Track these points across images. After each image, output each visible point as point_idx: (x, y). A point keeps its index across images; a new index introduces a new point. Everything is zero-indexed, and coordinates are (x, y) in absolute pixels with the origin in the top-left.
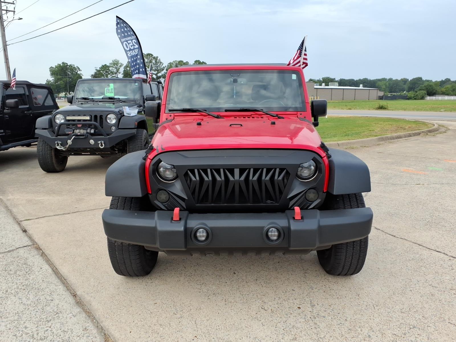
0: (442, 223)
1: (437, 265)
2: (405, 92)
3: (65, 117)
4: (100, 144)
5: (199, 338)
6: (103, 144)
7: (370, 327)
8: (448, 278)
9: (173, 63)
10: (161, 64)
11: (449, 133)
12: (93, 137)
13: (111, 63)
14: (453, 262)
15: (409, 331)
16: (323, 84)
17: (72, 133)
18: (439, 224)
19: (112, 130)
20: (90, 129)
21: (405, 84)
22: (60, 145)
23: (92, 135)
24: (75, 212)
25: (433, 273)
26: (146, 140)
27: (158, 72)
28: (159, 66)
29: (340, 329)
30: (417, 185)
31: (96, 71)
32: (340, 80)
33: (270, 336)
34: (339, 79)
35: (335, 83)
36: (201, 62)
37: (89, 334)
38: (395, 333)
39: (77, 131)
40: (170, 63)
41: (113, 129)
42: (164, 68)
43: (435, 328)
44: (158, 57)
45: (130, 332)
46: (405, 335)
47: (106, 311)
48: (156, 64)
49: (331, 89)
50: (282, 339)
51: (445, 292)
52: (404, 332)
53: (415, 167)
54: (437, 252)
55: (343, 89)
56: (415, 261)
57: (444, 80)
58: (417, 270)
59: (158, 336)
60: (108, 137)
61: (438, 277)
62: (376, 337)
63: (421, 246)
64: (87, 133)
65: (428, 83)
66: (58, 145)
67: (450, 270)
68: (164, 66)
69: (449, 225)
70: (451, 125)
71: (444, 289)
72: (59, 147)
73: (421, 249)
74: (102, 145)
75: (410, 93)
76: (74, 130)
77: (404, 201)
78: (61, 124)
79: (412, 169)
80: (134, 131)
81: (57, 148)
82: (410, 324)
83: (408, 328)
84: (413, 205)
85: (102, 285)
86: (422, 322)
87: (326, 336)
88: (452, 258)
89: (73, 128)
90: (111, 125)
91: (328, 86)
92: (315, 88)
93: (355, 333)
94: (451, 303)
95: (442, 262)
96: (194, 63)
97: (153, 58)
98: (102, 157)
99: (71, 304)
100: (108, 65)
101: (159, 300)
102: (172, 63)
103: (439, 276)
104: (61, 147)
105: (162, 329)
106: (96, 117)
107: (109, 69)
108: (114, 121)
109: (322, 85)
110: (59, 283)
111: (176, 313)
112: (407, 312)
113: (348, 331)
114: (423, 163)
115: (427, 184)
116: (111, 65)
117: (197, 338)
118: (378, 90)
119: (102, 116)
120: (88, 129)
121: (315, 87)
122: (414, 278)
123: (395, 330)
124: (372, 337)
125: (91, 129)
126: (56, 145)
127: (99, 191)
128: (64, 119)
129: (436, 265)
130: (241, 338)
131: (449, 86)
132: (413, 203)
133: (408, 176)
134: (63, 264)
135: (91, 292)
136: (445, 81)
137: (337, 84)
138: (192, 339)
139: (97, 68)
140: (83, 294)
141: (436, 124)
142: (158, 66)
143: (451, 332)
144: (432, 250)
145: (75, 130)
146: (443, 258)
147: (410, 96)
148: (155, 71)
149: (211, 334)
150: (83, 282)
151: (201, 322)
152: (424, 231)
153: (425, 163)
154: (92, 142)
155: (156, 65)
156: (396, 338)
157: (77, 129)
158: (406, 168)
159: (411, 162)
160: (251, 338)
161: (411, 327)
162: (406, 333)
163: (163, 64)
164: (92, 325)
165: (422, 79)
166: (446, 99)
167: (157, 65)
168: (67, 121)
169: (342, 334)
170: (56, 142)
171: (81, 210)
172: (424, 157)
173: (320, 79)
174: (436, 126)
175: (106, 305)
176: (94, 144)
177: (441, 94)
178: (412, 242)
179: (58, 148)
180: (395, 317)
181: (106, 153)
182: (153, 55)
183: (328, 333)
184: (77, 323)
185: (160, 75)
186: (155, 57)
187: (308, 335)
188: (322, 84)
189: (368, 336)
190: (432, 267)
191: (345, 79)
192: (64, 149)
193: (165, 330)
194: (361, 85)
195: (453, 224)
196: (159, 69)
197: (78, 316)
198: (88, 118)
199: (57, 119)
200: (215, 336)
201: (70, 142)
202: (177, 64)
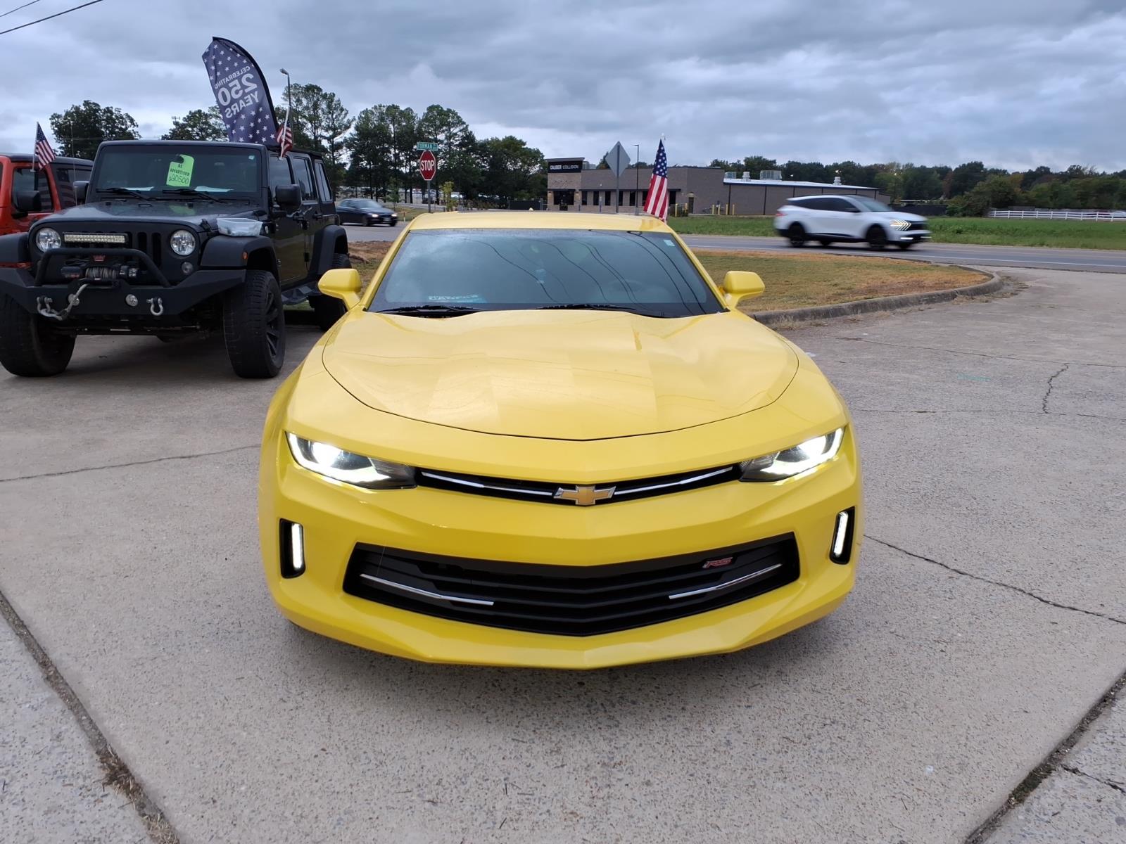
0: (953, 498)
1: (919, 589)
2: (942, 198)
3: (62, 237)
4: (152, 306)
5: (331, 753)
6: (161, 306)
7: (734, 724)
8: (936, 618)
9: (374, 111)
10: (344, 113)
11: (1024, 295)
12: (133, 289)
13: (213, 108)
14: (958, 582)
15: (820, 731)
16: (746, 174)
17: (80, 278)
18: (948, 500)
19: (185, 272)
20: (126, 267)
21: (942, 178)
22: (48, 306)
23: (131, 281)
24: (76, 471)
25: (904, 607)
26: (272, 299)
27: (334, 133)
28: (336, 117)
29: (665, 728)
30: (919, 414)
31: (174, 127)
32: (787, 164)
33: (501, 745)
34: (786, 162)
35: (775, 172)
36: (445, 109)
37: (66, 749)
38: (788, 735)
39: (93, 273)
40: (366, 112)
41: (186, 269)
42: (350, 122)
43: (880, 723)
44: (334, 94)
45: (167, 742)
46: (810, 739)
47: (115, 696)
48: (330, 113)
49: (764, 188)
50: (527, 751)
51: (922, 648)
52: (807, 733)
53: (925, 373)
54: (926, 561)
55: (794, 187)
56: (872, 580)
57: (1034, 170)
58: (872, 600)
59: (234, 750)
60: (174, 287)
61: (914, 616)
62: (742, 745)
63: (894, 547)
64: (119, 277)
65: (997, 177)
66: (43, 307)
67: (946, 600)
68: (351, 118)
69: (968, 503)
70: (1033, 278)
71: (920, 642)
72: (46, 311)
73: (892, 554)
74: (157, 309)
75: (953, 200)
76: (85, 270)
77: (881, 448)
78: (51, 254)
79: (917, 377)
80: (241, 274)
81: (43, 316)
82: (827, 716)
83: (821, 724)
84: (899, 458)
85: (117, 639)
86: (855, 710)
87: (628, 744)
88: (955, 575)
89: (84, 265)
90: (182, 258)
91: (758, 178)
92: (725, 184)
93: (697, 737)
94: (930, 671)
95: (931, 583)
96: (426, 112)
97: (322, 96)
98: (161, 338)
99: (31, 682)
100: (207, 112)
101: (251, 670)
102: (372, 111)
103: (916, 614)
104: (51, 313)
105: (245, 734)
106: (142, 237)
107: (207, 123)
108: (189, 250)
109: (743, 176)
110: (9, 634)
111: (285, 698)
112: (825, 690)
113: (682, 732)
114: (947, 364)
115: (943, 412)
116: (214, 113)
117: (325, 752)
118: (878, 192)
119: (159, 234)
120: (122, 267)
121: (726, 180)
122: (859, 617)
123: (790, 728)
124: (734, 743)
125: (131, 267)
126: (39, 306)
127: (146, 422)
128: (58, 241)
129: (917, 590)
130: (430, 752)
131: (1044, 186)
132: (900, 454)
133: (905, 392)
134: (25, 591)
135: (85, 655)
136: (1038, 172)
137: (779, 174)
138: (314, 755)
139: (177, 120)
140: (65, 658)
141: (997, 273)
142: (334, 117)
143: (914, 731)
144: (916, 556)
145: (87, 270)
146: (936, 574)
147: (953, 208)
148: (327, 131)
149: (361, 742)
150: (69, 632)
151: (343, 718)
152: (909, 515)
153: (950, 364)
154: (132, 300)
155: (330, 116)
156: (788, 746)
157: (92, 268)
158: (904, 375)
159: (919, 361)
160: (454, 750)
161: (828, 722)
162: (814, 736)
163: (346, 114)
164: (76, 728)
165: (983, 166)
166: (1037, 217)
167: (333, 115)
168: (66, 246)
169: (667, 740)
170: (38, 298)
171: (93, 466)
172: (952, 349)
173: (739, 161)
174: (996, 279)
175: (117, 684)
176: (137, 306)
177: (1026, 205)
178: (877, 538)
179: (43, 312)
180: (797, 701)
181: (171, 328)
182: (321, 90)
183: (634, 736)
184: (40, 724)
185: (338, 139)
186: (326, 94)
187: (588, 741)
188: (742, 174)
189: (725, 743)
190: (907, 593)
191: (799, 164)
192: (60, 318)
193: (252, 736)
194: (837, 179)
195: (978, 499)
196: (337, 125)
197: (44, 708)
198: (120, 239)
199: (41, 239)
200: (370, 747)
201: (74, 299)
202: (382, 113)
